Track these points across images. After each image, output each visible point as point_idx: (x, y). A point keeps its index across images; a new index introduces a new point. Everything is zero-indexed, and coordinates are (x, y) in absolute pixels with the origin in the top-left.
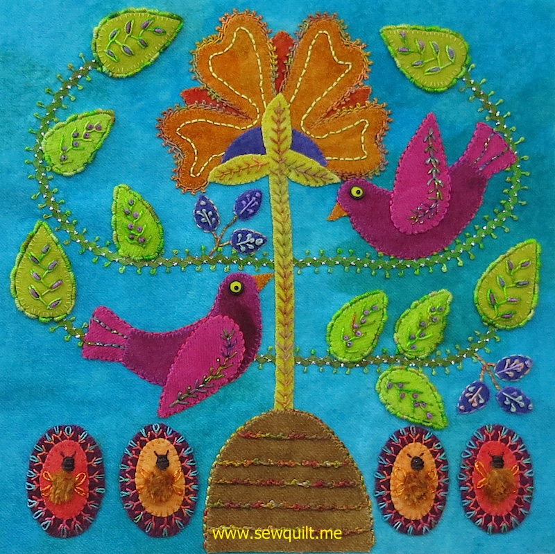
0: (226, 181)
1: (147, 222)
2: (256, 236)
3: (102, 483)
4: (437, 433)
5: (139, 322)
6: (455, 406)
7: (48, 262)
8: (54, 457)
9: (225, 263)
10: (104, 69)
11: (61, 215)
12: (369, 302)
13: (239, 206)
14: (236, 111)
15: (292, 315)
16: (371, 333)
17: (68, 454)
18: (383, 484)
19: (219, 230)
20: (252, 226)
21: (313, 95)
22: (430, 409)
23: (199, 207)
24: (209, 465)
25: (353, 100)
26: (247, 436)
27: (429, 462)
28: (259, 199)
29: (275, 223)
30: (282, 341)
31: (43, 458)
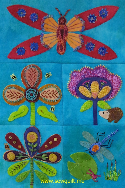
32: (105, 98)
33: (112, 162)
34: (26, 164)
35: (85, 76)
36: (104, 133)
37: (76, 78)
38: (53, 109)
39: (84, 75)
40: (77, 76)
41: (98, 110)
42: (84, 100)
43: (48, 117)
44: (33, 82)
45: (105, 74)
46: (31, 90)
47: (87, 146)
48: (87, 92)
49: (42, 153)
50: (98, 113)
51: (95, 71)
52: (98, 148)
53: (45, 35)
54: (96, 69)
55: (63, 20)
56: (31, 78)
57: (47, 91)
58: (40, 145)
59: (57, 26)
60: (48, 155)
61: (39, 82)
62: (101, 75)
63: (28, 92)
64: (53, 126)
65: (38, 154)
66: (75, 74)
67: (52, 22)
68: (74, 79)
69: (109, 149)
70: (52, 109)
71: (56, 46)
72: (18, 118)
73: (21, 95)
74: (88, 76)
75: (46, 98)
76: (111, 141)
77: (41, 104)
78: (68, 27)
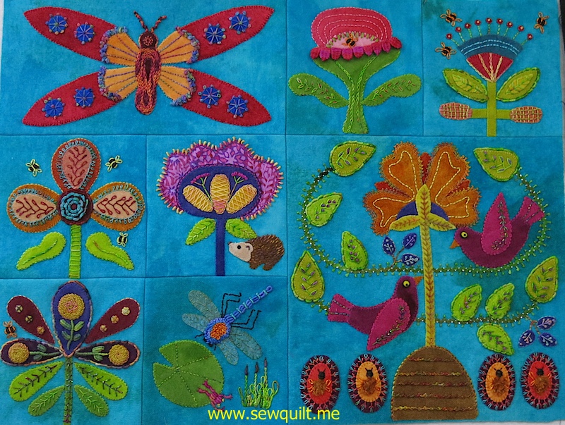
0: (398, 229)
1: (359, 250)
2: (414, 257)
3: (339, 386)
4: (508, 357)
5: (357, 301)
6: (517, 343)
7: (310, 272)
8: (314, 372)
9: (399, 271)
10: (336, 172)
11: (316, 247)
12: (472, 290)
13: (405, 242)
14: (403, 194)
15: (433, 297)
16: (474, 306)
17: (322, 370)
18: (482, 385)
19: (395, 254)
20: (412, 251)
21: (441, 185)
22: (505, 345)
23: (385, 243)
24: (393, 375)
25: (461, 187)
26: (412, 360)
27: (505, 372)
28: (415, 238)
29: (423, 250)
30: (429, 311)
31: (309, 372)
32: (245, 213)
33: (257, 363)
34: (54, 371)
35: (199, 164)
36: (238, 294)
37: (178, 167)
38: (123, 239)
39: (195, 160)
40: (181, 163)
41: (227, 240)
42: (195, 218)
43: (111, 258)
44: (79, 178)
45: (243, 158)
46: (72, 196)
47: (199, 325)
48: (202, 200)
49: (94, 343)
50: (226, 248)
51: (221, 152)
52: (225, 331)
53: (109, 72)
54: (224, 148)
55: (149, 39)
56: (75, 169)
57: (110, 199)
58: (88, 325)
59: (138, 51)
60: (107, 347)
61: (91, 179)
62: (236, 161)
63: (66, 201)
64: (122, 279)
65: (85, 345)
66: (177, 158)
67: (125, 42)
68: (174, 171)
69: (250, 332)
70: (120, 240)
71: (135, 96)
72: (38, 262)
73: (49, 209)
74: (205, 163)
75: (107, 214)
76: (254, 314)
77: (96, 229)
78: (160, 54)
